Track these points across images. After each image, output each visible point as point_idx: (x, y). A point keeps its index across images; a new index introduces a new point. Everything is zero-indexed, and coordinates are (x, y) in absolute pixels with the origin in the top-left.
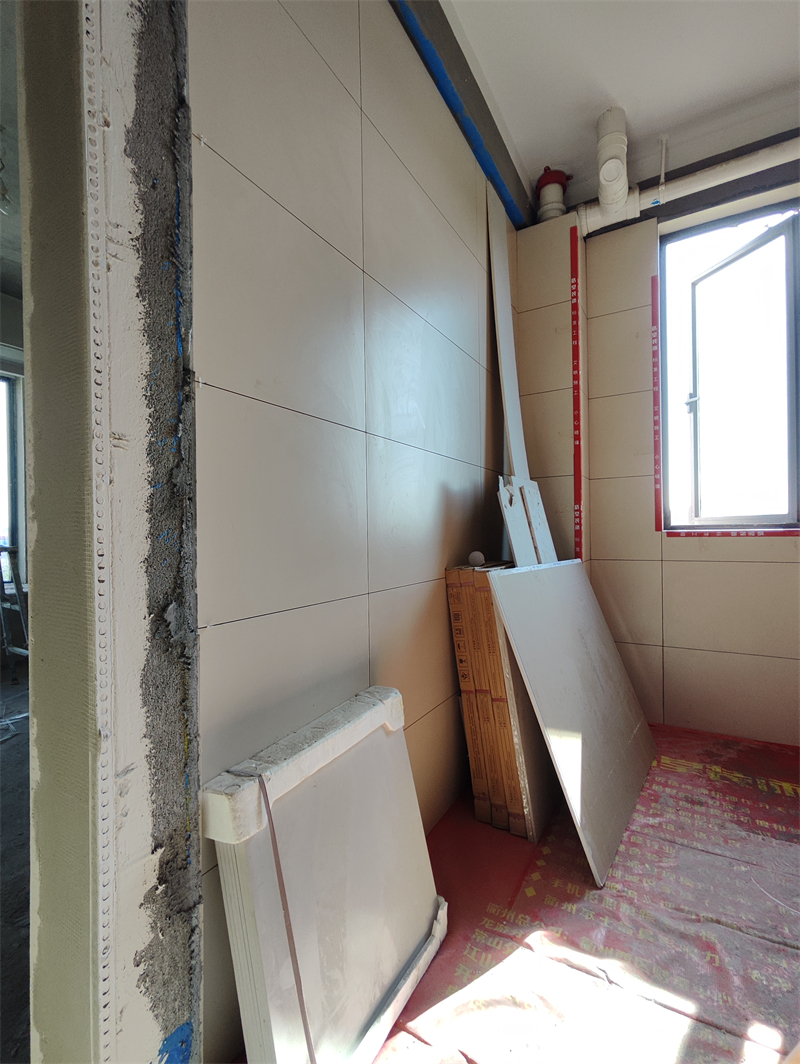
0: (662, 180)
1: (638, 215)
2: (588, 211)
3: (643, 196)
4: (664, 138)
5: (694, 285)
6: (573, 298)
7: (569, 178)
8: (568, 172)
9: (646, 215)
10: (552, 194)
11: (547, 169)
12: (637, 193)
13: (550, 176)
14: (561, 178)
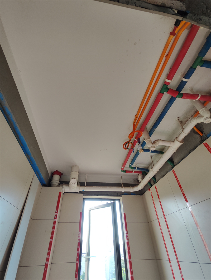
0: (85, 185)
1: (79, 192)
2: (66, 187)
3: (80, 187)
4: (87, 175)
5: (90, 210)
6: (55, 218)
7: (62, 174)
8: (62, 173)
9: (81, 192)
10: (56, 177)
11: (57, 170)
12: (79, 186)
13: (57, 172)
14: (60, 174)
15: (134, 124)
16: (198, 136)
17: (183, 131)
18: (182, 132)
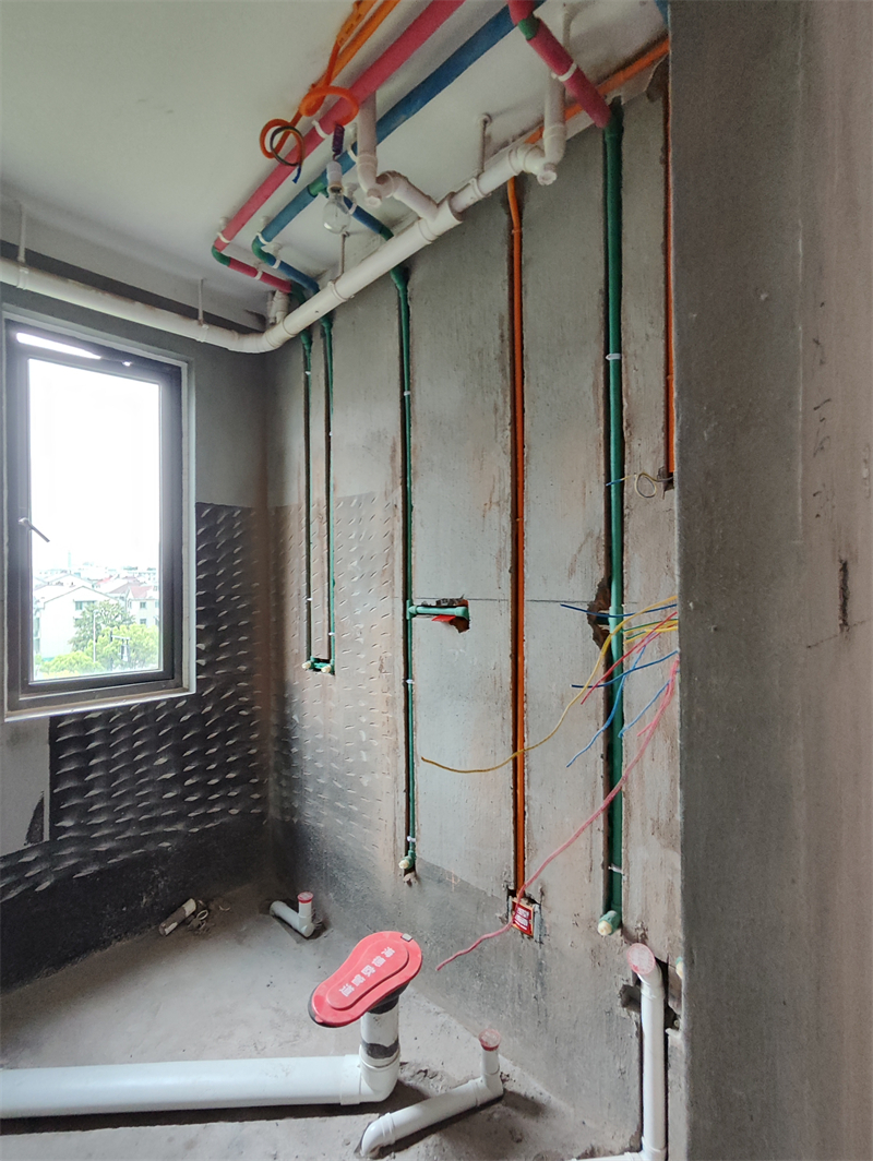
15: (336, 49)
16: (506, 218)
17: (478, 177)
18: (475, 180)
